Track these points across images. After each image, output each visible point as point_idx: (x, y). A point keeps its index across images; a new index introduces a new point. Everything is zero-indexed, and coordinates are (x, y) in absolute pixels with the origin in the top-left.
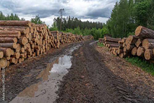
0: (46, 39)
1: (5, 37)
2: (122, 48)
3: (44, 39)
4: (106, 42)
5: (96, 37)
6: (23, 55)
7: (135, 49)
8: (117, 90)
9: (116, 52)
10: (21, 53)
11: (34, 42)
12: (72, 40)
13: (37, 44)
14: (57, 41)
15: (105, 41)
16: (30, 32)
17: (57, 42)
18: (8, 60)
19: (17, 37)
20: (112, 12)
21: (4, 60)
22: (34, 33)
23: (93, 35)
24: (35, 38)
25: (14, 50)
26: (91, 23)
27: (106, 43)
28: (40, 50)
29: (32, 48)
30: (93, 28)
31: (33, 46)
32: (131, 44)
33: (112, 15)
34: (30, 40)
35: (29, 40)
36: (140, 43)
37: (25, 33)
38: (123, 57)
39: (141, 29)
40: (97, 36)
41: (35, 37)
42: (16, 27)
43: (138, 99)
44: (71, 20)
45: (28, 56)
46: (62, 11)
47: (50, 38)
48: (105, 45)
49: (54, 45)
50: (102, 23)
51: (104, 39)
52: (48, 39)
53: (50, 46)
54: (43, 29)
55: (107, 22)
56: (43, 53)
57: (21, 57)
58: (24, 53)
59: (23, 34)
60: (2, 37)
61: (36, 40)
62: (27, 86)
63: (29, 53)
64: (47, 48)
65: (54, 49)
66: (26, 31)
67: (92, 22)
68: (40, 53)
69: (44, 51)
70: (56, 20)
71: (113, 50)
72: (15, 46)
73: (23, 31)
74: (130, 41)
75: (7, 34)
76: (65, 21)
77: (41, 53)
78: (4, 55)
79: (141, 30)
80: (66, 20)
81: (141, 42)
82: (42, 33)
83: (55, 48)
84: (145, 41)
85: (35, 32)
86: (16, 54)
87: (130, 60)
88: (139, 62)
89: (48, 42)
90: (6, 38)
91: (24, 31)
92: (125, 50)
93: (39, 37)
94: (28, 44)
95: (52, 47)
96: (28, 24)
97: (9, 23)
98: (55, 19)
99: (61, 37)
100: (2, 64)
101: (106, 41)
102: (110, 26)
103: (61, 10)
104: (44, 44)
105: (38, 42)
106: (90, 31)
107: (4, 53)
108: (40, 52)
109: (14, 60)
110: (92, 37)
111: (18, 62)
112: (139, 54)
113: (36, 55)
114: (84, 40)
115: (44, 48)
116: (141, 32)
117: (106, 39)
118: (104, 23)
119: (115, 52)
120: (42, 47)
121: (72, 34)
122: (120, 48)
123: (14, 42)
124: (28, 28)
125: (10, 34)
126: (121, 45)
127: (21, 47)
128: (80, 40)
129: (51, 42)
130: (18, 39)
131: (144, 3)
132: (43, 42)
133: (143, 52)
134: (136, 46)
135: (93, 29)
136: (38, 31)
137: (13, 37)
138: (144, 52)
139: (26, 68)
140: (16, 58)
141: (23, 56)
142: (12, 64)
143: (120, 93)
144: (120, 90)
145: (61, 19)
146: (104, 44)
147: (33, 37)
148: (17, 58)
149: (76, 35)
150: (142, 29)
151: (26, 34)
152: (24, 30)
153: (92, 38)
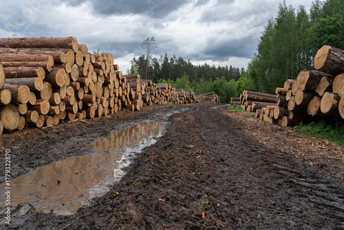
0: (111, 86)
1: (17, 66)
2: (284, 104)
3: (106, 84)
4: (246, 103)
5: (225, 97)
6: (56, 109)
7: (315, 101)
8: (273, 169)
9: (271, 114)
10: (52, 103)
11: (83, 85)
12: (170, 101)
13: (90, 92)
14: (136, 94)
15: (245, 101)
16: (75, 63)
17: (137, 97)
18: (21, 115)
19: (45, 67)
20: (260, 40)
21: (12, 112)
22: (83, 66)
23: (217, 92)
24: (87, 77)
25: (38, 94)
26: (214, 68)
27: (248, 105)
28: (96, 107)
29: (78, 99)
30: (218, 78)
31: (81, 96)
32: (305, 91)
33: (261, 48)
34: (75, 79)
35: (71, 80)
36: (327, 84)
37: (63, 60)
38: (288, 125)
39: (327, 52)
40: (228, 95)
41: (85, 74)
42: (45, 49)
43: (329, 185)
44: (169, 62)
45: (70, 115)
46: (149, 43)
47: (120, 85)
48: (246, 108)
49: (128, 103)
50: (238, 69)
51: (243, 97)
52: (115, 88)
53: (120, 104)
54: (104, 61)
55: (250, 65)
56: (103, 115)
57: (51, 114)
58: (59, 105)
59: (58, 63)
60: (13, 66)
61: (88, 81)
62: (58, 159)
63: (70, 108)
64: (112, 106)
65: (129, 111)
66: (66, 58)
67: (217, 67)
68: (96, 115)
69: (107, 111)
70: (137, 62)
71: (264, 113)
72: (39, 85)
73: (59, 56)
74: (302, 84)
75: (24, 60)
76: (157, 65)
77: (100, 114)
78: (12, 98)
79: (328, 54)
80: (158, 61)
81: (329, 82)
82: (101, 68)
83: (131, 110)
84: (339, 80)
85: (85, 65)
86: (41, 103)
87: (304, 128)
88: (327, 131)
89: (115, 93)
90: (20, 68)
91: (61, 56)
92: (291, 107)
93: (95, 77)
94: (70, 87)
95: (124, 106)
96: (70, 44)
97: (31, 42)
98: (134, 59)
99: (145, 91)
100: (8, 120)
101: (247, 100)
102: (257, 70)
103: (148, 39)
104: (107, 95)
105: (92, 88)
106: (210, 84)
107: (12, 94)
108: (97, 111)
109: (34, 117)
110: (215, 97)
111: (45, 125)
112: (325, 109)
113: (88, 117)
114: (197, 102)
115: (106, 104)
116: (328, 59)
117: (246, 96)
118: (243, 69)
119: (269, 116)
120: (101, 103)
121: (170, 87)
122: (280, 105)
123: (36, 76)
124: (71, 53)
125: (29, 60)
126: (282, 97)
127: (54, 92)
128: (190, 102)
129: (123, 94)
130: (47, 72)
131: (333, 19)
132: (104, 91)
133: (335, 102)
134: (317, 95)
135: (218, 81)
136: (92, 64)
137: (37, 66)
138: (338, 103)
139: (61, 133)
140: (40, 114)
141: (57, 112)
142: (30, 125)
143: (281, 174)
144: (282, 169)
145: (147, 60)
146: (243, 107)
147: (81, 75)
148: (42, 112)
149: (181, 91)
150: (330, 51)
151: (65, 64)
152: (62, 53)
153: (216, 100)
